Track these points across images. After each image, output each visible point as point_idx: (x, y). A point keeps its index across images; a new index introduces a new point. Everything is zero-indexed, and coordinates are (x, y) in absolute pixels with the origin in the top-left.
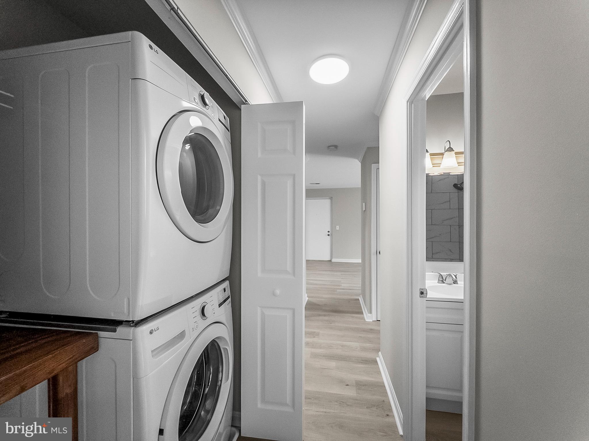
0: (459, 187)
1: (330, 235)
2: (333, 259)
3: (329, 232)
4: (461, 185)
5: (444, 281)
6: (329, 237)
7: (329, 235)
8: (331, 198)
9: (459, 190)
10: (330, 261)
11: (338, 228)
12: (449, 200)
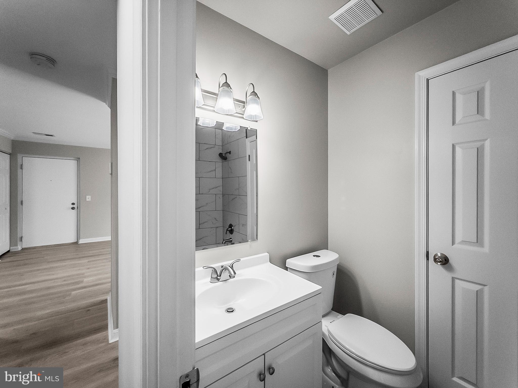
0: (224, 156)
1: (76, 208)
2: (80, 240)
3: (73, 204)
4: (225, 155)
5: (219, 278)
6: (74, 212)
7: (73, 208)
8: (78, 159)
9: (224, 160)
10: (76, 243)
11: (89, 198)
12: (214, 169)
